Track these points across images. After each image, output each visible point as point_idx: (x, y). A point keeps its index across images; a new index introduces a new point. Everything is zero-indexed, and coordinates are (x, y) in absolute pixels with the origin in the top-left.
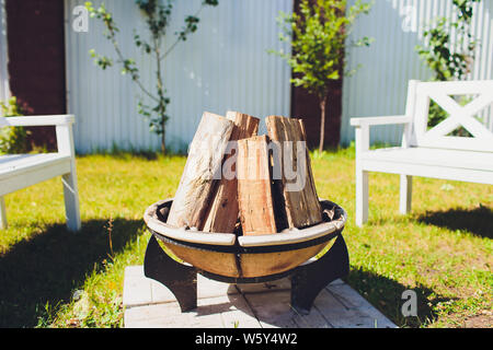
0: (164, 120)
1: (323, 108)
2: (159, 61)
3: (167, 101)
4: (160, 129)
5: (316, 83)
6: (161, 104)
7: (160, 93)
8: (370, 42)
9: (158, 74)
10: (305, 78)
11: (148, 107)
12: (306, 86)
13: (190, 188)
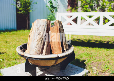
1: (27, 19)
5: (25, 13)
8: (37, 3)
10: (22, 11)
12: (22, 14)
13: (37, 43)
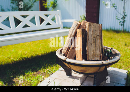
0: (124, 21)
2: (125, 3)
3: (126, 16)
4: (123, 24)
6: (124, 16)
7: (124, 13)
9: (124, 7)
11: (119, 17)
